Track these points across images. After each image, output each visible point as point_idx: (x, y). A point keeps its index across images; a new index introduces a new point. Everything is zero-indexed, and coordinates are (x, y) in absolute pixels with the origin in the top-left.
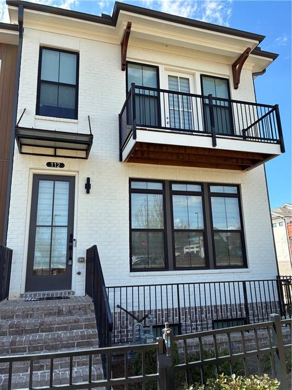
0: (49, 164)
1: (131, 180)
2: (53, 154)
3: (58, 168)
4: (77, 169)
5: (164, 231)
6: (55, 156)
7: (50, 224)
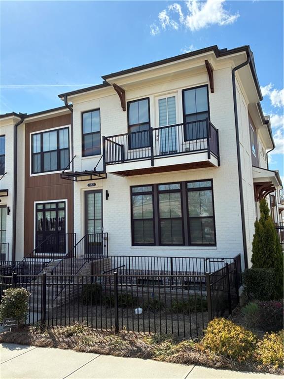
0: (89, 185)
1: (131, 187)
2: (90, 178)
3: (93, 187)
4: (101, 186)
5: (153, 219)
6: (91, 179)
7: (93, 218)
